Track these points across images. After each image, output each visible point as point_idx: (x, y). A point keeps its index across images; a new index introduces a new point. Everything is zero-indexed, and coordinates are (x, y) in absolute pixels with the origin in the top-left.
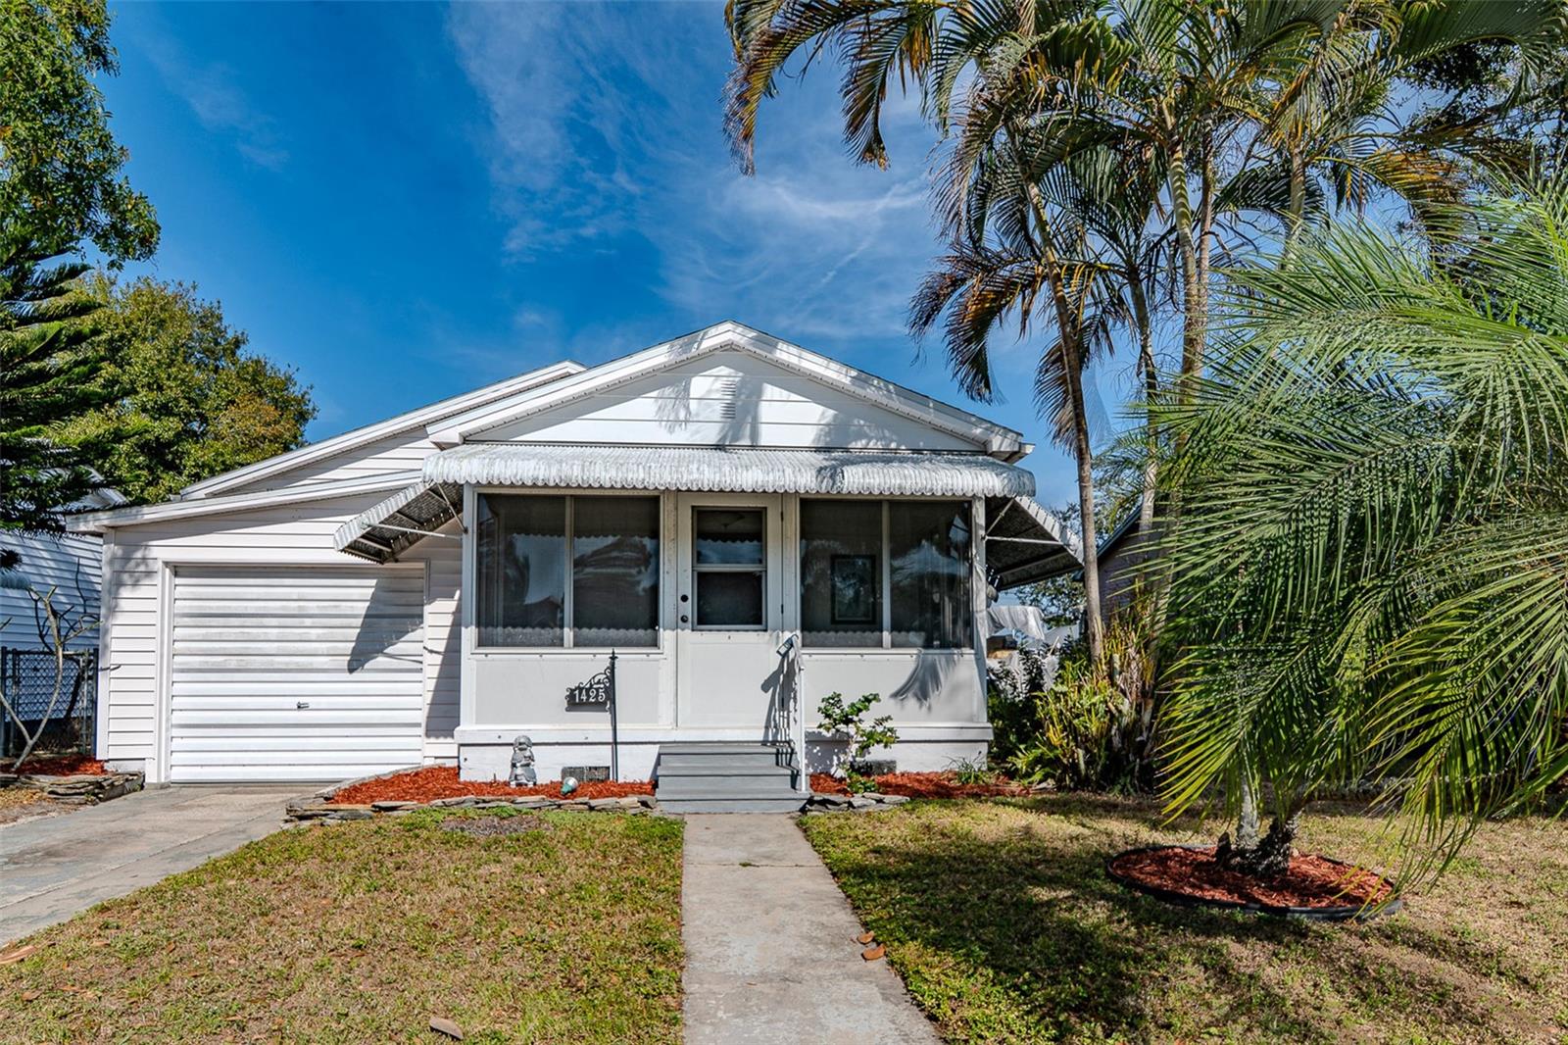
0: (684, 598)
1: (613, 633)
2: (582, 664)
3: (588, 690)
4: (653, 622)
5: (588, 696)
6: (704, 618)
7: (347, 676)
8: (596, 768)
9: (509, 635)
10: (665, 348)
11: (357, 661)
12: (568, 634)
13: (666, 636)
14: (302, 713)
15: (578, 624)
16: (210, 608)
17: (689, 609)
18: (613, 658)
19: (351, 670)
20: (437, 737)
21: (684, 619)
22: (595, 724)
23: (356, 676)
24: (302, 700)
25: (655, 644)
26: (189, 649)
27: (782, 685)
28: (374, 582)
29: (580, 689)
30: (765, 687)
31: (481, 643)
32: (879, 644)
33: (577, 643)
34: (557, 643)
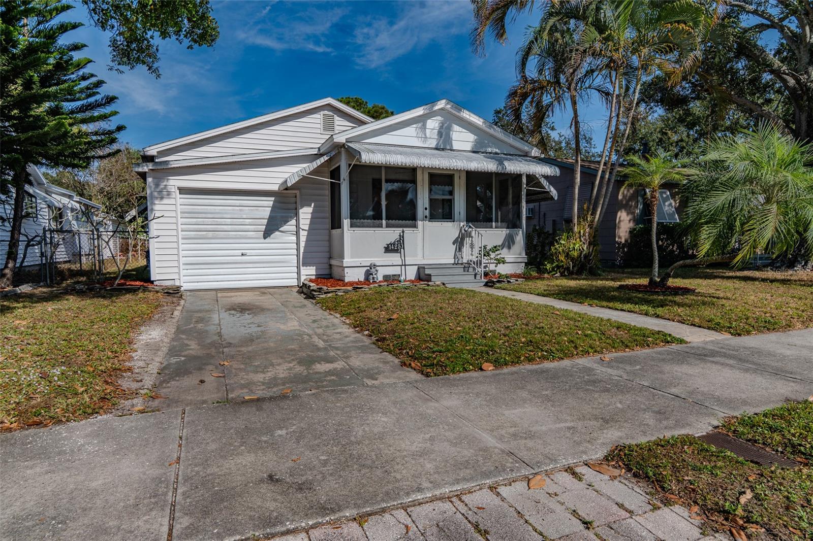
0: (426, 209)
1: (400, 222)
2: (390, 234)
3: (394, 245)
4: (414, 218)
5: (394, 247)
6: (433, 217)
7: (263, 240)
8: (395, 275)
9: (362, 223)
11: (267, 234)
12: (384, 222)
13: (420, 223)
14: (244, 257)
15: (388, 218)
16: (198, 209)
17: (427, 213)
18: (403, 232)
19: (265, 238)
20: (306, 266)
21: (426, 217)
22: (395, 258)
23: (267, 240)
24: (243, 251)
25: (415, 226)
26: (189, 228)
27: (459, 243)
28: (273, 199)
29: (391, 244)
30: (454, 243)
31: (351, 226)
32: (491, 227)
33: (388, 226)
34: (381, 226)
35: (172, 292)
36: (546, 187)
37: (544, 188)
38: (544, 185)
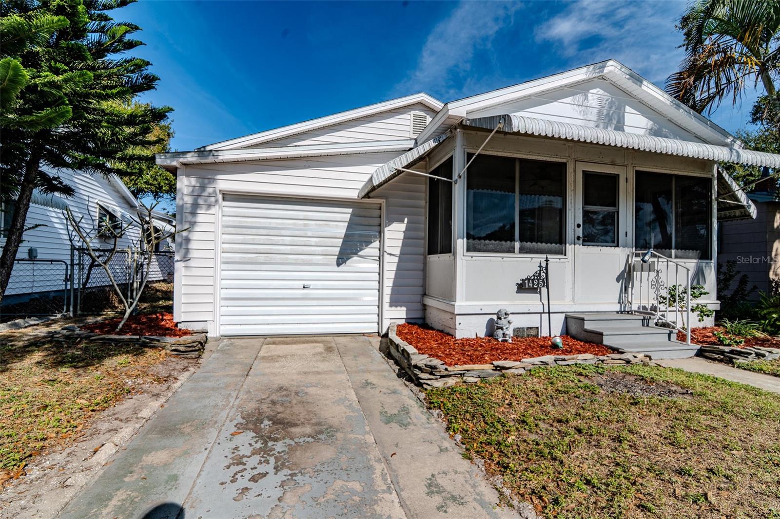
0: (579, 226)
1: (543, 246)
2: (527, 264)
3: (533, 280)
4: (561, 240)
5: (533, 284)
6: (588, 239)
7: (336, 268)
8: (531, 328)
9: (485, 245)
10: (584, 70)
11: (342, 259)
12: (517, 245)
13: (570, 248)
14: (305, 291)
15: (522, 240)
16: (247, 222)
17: (580, 232)
18: (547, 260)
19: (339, 265)
20: (396, 306)
21: (578, 239)
22: (531, 302)
23: (342, 268)
24: (306, 283)
25: (563, 252)
26: (233, 248)
27: (626, 277)
28: (350, 210)
29: (528, 279)
30: (618, 280)
31: (468, 250)
32: (670, 256)
33: (522, 250)
34: (511, 250)
35: (182, 348)
36: (742, 200)
37: (737, 200)
38: (739, 196)
